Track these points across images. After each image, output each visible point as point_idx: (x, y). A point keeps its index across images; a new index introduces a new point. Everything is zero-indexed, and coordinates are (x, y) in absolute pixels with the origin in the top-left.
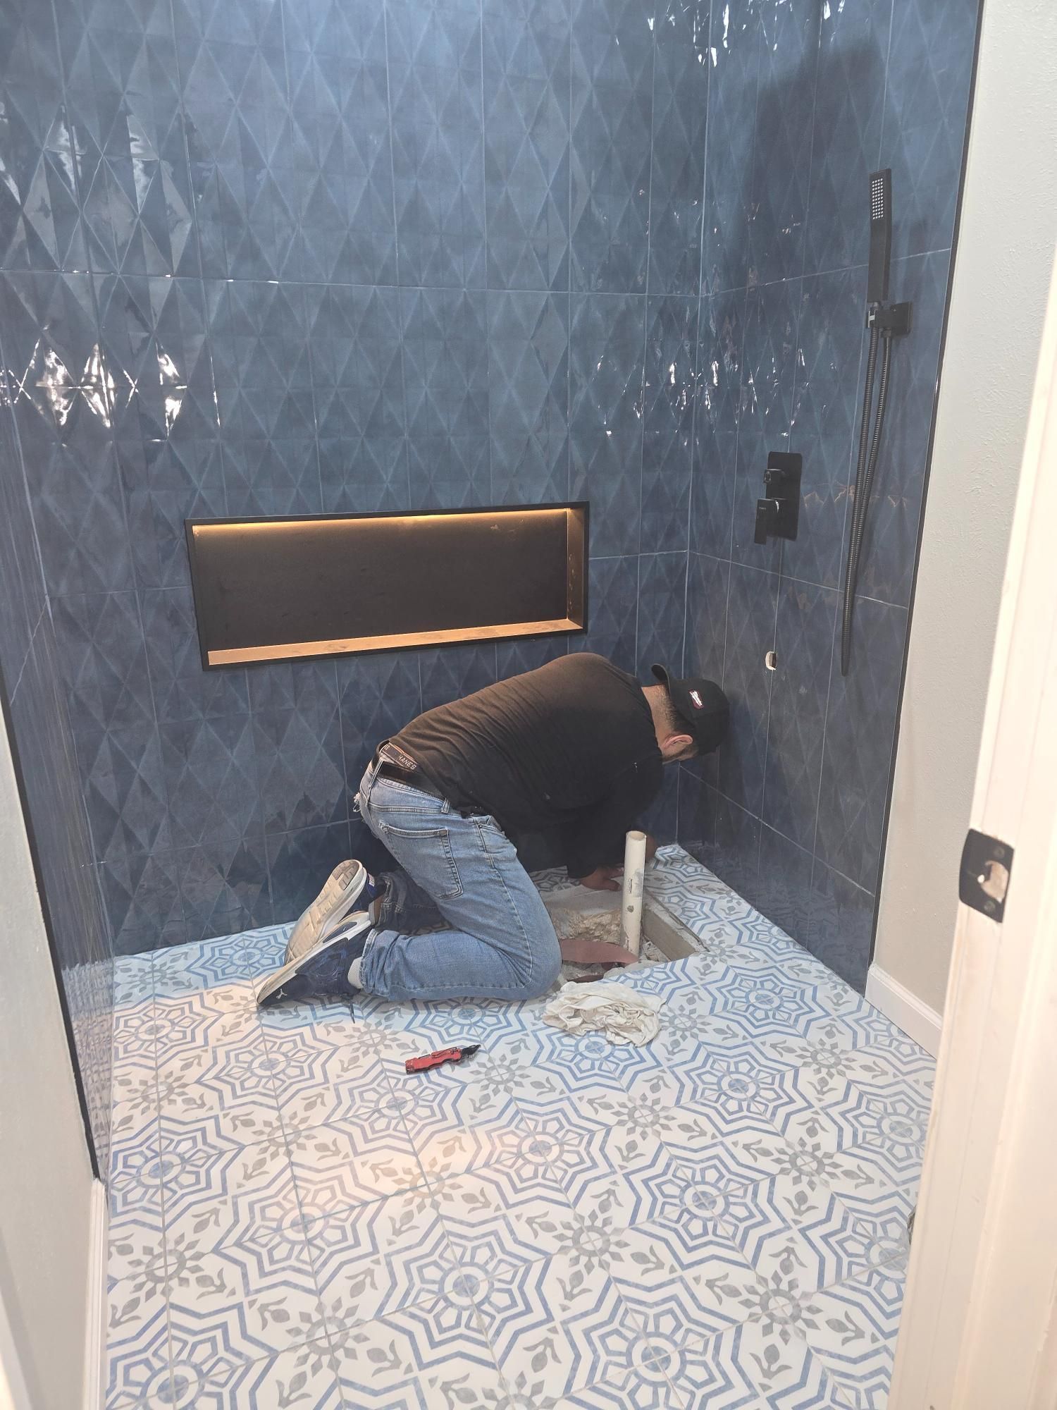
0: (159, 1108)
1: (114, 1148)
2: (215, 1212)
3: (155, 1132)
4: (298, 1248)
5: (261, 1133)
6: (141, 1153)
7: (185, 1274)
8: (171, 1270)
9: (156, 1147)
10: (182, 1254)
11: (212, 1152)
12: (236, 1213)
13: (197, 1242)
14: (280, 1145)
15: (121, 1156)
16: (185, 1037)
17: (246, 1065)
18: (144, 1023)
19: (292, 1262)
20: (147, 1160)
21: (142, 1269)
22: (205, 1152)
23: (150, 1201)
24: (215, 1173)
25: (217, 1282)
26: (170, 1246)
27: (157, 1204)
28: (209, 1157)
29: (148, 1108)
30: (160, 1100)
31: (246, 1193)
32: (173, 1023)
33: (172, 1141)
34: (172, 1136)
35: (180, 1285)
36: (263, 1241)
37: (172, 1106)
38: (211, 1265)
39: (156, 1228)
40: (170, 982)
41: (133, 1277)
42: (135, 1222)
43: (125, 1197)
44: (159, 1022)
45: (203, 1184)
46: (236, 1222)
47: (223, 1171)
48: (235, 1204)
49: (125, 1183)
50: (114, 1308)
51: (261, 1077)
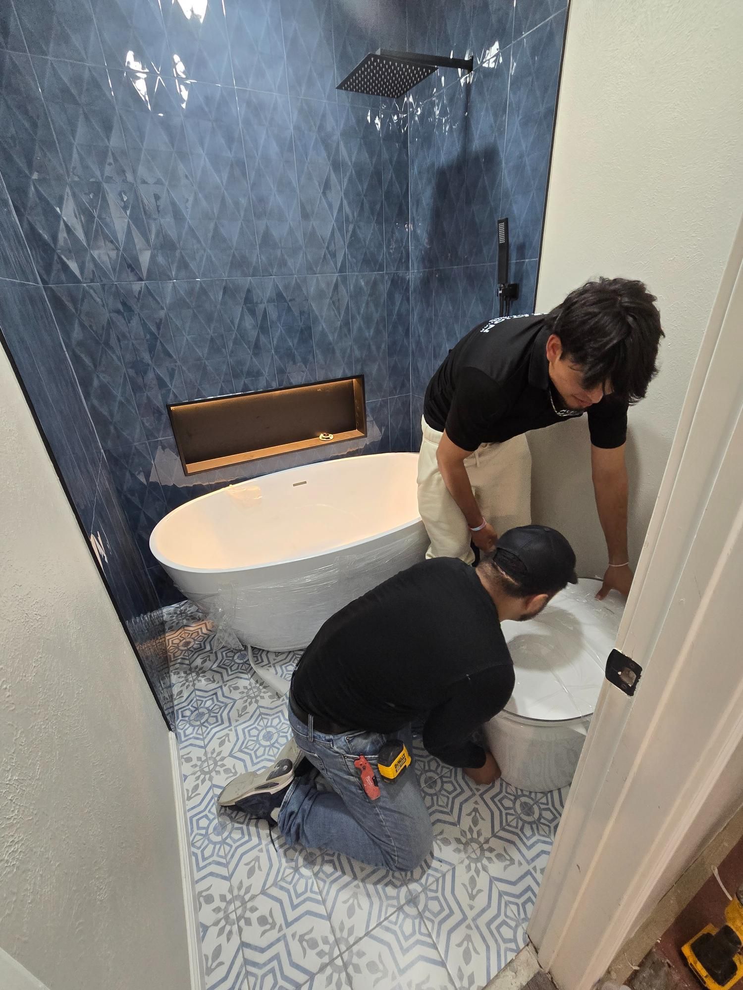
0: (194, 685)
1: (176, 708)
2: (228, 735)
3: (194, 698)
4: (267, 749)
5: (243, 693)
6: (189, 709)
7: (218, 769)
8: (211, 767)
9: (195, 705)
10: (215, 758)
11: (222, 705)
12: (237, 735)
13: (221, 751)
14: (252, 698)
15: (180, 711)
16: (201, 647)
17: (231, 658)
18: (181, 641)
19: (266, 756)
20: (192, 712)
21: (197, 769)
22: (218, 705)
23: (197, 733)
24: (225, 715)
25: (233, 771)
26: (209, 755)
27: (199, 734)
28: (221, 708)
29: (189, 685)
30: (194, 680)
31: (240, 724)
32: (195, 640)
33: (202, 701)
34: (202, 699)
35: (216, 775)
36: (251, 747)
37: (200, 683)
38: (229, 762)
39: (201, 747)
40: (190, 618)
41: (194, 774)
42: (191, 745)
43: (184, 732)
44: (188, 640)
45: (220, 722)
46: (238, 739)
47: (228, 714)
48: (236, 730)
49: (183, 725)
50: (188, 790)
51: (239, 664)
